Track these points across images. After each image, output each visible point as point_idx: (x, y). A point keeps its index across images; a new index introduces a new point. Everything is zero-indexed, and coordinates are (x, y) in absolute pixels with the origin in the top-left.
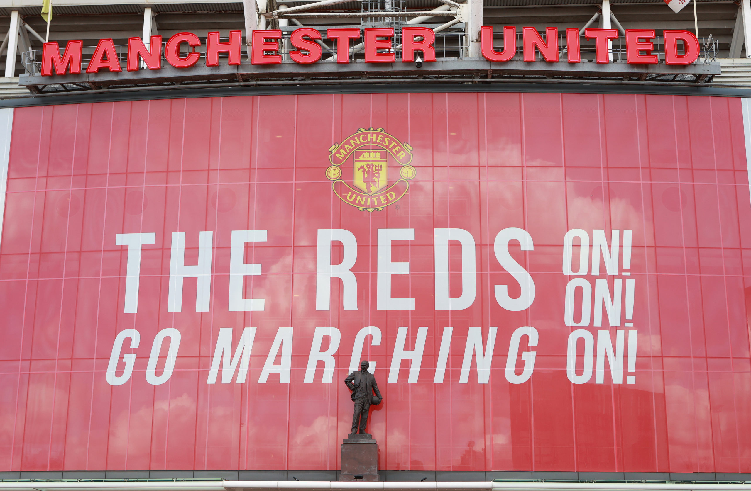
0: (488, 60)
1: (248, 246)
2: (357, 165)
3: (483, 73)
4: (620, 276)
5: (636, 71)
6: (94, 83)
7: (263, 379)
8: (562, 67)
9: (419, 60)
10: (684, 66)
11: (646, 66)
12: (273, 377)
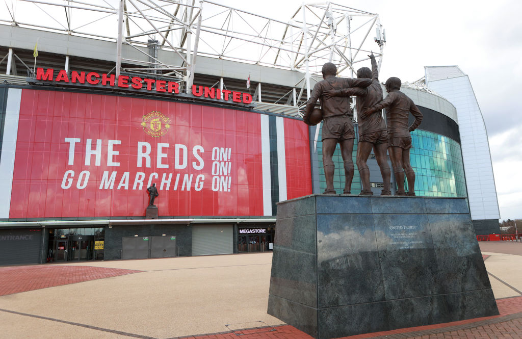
0: (194, 95)
1: (114, 145)
2: (152, 122)
3: (192, 99)
4: (227, 161)
5: (235, 103)
6: (57, 84)
7: (119, 188)
8: (215, 100)
9: (173, 92)
10: (247, 104)
11: (237, 102)
12: (122, 188)
